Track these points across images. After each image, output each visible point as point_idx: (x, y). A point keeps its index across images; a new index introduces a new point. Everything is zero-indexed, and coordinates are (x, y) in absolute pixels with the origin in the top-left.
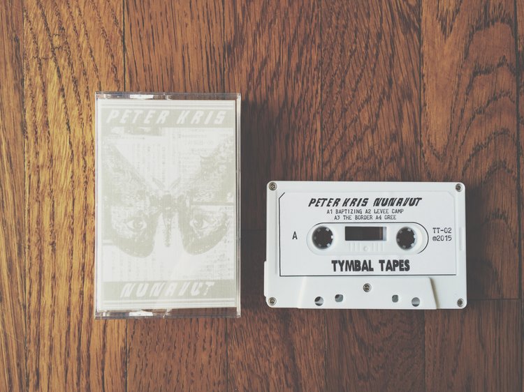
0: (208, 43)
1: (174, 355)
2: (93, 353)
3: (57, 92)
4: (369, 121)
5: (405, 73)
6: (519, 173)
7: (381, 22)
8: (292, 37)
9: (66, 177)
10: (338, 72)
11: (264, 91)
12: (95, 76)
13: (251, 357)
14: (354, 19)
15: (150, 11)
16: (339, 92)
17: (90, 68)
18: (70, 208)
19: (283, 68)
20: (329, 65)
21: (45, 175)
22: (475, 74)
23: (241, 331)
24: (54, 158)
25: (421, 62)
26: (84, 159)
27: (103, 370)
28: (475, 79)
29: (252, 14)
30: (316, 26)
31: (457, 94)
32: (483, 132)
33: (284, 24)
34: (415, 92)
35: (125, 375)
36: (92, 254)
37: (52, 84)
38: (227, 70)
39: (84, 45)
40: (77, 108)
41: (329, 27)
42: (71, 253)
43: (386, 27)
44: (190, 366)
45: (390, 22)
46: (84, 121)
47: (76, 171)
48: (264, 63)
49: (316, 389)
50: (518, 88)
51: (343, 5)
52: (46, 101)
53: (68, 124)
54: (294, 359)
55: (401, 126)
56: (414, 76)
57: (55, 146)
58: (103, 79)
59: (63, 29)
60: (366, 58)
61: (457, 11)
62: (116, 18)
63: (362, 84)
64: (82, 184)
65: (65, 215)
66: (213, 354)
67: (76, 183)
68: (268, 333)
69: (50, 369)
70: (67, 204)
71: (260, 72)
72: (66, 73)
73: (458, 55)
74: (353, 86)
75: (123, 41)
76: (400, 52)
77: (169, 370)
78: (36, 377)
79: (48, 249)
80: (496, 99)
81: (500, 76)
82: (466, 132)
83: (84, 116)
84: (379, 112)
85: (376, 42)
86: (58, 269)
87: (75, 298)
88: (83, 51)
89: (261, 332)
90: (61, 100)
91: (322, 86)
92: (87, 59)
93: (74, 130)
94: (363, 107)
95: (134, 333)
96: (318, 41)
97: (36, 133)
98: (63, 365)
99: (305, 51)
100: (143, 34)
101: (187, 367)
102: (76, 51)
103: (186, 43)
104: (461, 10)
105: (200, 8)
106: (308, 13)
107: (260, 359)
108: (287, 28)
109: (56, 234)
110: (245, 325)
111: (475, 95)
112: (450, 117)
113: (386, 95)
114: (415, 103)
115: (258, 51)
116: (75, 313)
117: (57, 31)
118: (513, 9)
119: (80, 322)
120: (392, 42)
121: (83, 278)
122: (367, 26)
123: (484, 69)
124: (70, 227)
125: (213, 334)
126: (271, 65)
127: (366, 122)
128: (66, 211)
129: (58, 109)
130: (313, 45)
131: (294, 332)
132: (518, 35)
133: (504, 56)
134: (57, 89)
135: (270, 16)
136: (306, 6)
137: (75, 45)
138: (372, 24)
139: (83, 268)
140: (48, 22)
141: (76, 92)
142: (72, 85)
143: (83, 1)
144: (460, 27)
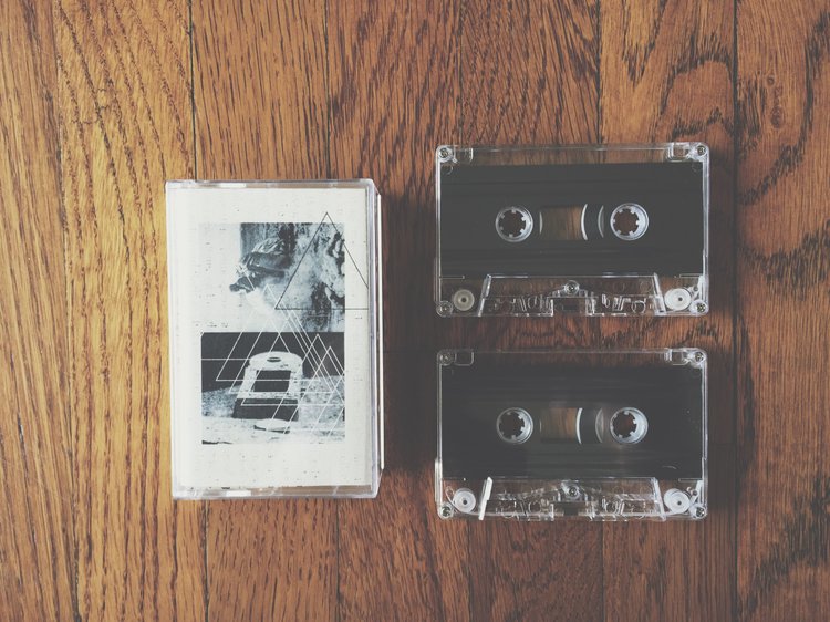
0: (306, 99)
1: (267, 517)
2: (160, 515)
3: (105, 168)
5: (577, 134)
6: (735, 272)
7: (544, 66)
8: (421, 87)
9: (120, 283)
10: (484, 135)
11: (383, 163)
12: (156, 146)
13: (370, 520)
14: (506, 61)
15: (227, 55)
17: (148, 136)
18: (126, 324)
19: (409, 132)
20: (472, 126)
21: (92, 280)
22: (675, 135)
24: (103, 257)
25: (600, 120)
27: (175, 537)
29: (367, 57)
30: (453, 72)
33: (410, 70)
35: (204, 543)
36: (156, 385)
37: (98, 158)
38: (332, 135)
39: (140, 104)
40: (132, 190)
41: (472, 73)
42: (129, 384)
43: (550, 71)
44: (289, 533)
45: (557, 63)
46: (143, 207)
47: (134, 275)
48: (384, 124)
49: (456, 562)
52: (91, 181)
53: (120, 211)
54: (426, 523)
56: (589, 139)
57: (104, 241)
58: (166, 150)
59: (111, 81)
60: (523, 116)
61: (652, 46)
62: (181, 66)
64: (142, 292)
65: (121, 333)
66: (319, 517)
67: (134, 291)
68: (392, 489)
69: (105, 536)
70: (123, 318)
71: (377, 137)
72: (116, 142)
73: (652, 109)
75: (192, 97)
76: (571, 106)
77: (261, 536)
78: (87, 547)
79: (98, 378)
83: (142, 200)
85: (537, 92)
86: (113, 404)
87: (136, 443)
88: (138, 112)
89: (383, 488)
90: (111, 179)
92: (144, 123)
93: (130, 220)
96: (457, 92)
97: (79, 223)
98: (122, 530)
99: (439, 107)
100: (219, 86)
101: (284, 534)
102: (129, 111)
103: (277, 98)
104: (656, 45)
105: (295, 50)
106: (442, 53)
107: (381, 524)
108: (414, 76)
109: (109, 359)
115: (375, 108)
116: (136, 462)
117: (102, 85)
118: (732, 41)
119: (143, 475)
120: (560, 93)
121: (146, 417)
122: (524, 69)
123: (687, 128)
124: (127, 349)
126: (393, 127)
128: (121, 328)
129: (107, 192)
130: (451, 98)
131: (426, 487)
132: (738, 78)
133: (718, 109)
134: (105, 163)
135: (391, 60)
136: (440, 44)
137: (128, 104)
138: (531, 68)
139: (146, 404)
140: (91, 72)
141: (130, 168)
142: (125, 159)
143: (137, 42)
144: (656, 68)
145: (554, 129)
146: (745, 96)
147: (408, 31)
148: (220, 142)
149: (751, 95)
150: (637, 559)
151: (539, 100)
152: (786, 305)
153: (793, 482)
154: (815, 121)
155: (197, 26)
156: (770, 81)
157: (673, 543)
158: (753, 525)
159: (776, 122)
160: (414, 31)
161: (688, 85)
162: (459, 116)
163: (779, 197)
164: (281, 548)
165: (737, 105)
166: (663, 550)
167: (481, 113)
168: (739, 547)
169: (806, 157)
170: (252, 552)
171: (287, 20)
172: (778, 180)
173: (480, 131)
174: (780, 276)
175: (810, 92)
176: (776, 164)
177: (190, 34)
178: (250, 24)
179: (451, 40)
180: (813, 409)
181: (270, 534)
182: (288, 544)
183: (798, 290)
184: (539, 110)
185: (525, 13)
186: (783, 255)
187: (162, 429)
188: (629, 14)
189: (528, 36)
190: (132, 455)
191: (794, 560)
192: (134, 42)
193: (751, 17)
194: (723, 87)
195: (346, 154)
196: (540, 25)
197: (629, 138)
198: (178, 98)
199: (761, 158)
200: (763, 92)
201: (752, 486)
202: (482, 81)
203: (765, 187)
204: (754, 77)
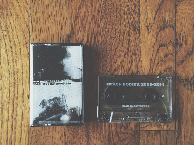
0: (61, 34)
3: (5, 52)
4: (120, 63)
5: (134, 46)
6: (175, 84)
7: (125, 27)
8: (92, 32)
9: (7, 83)
10: (109, 45)
12: (19, 46)
14: (115, 26)
15: (40, 22)
16: (109, 53)
17: (17, 43)
18: (8, 95)
19: (89, 43)
20: (106, 43)
22: (160, 47)
23: (71, 141)
24: (3, 76)
25: (140, 42)
26: (14, 76)
28: (160, 48)
29: (78, 24)
30: (101, 28)
31: (153, 54)
32: (162, 68)
33: (89, 28)
34: (137, 53)
36: (16, 112)
37: (3, 49)
39: (15, 34)
40: (12, 58)
41: (106, 29)
42: (8, 111)
43: (127, 29)
45: (128, 27)
46: (14, 62)
47: (11, 81)
48: (82, 41)
50: (176, 52)
51: (111, 21)
53: (8, 63)
55: (132, 65)
56: (137, 47)
57: (3, 71)
58: (22, 47)
59: (7, 28)
60: (119, 41)
61: (153, 23)
62: (27, 25)
63: (118, 50)
64: (13, 86)
65: (7, 97)
67: (11, 86)
68: (82, 142)
70: (7, 93)
72: (8, 45)
73: (153, 39)
74: (114, 50)
75: (30, 33)
76: (132, 38)
80: (167, 56)
81: (169, 48)
82: (156, 68)
83: (14, 61)
84: (124, 60)
85: (123, 34)
86: (4, 117)
87: (10, 128)
88: (14, 37)
89: (79, 142)
90: (6, 54)
91: (103, 50)
92: (16, 39)
93: (11, 66)
94: (118, 58)
95: (31, 142)
96: (102, 34)
99: (97, 38)
100: (37, 30)
102: (12, 36)
103: (53, 34)
104: (155, 23)
105: (58, 21)
106: (98, 23)
108: (90, 29)
109: (3, 104)
110: (73, 139)
111: (159, 54)
112: (150, 62)
113: (126, 54)
114: (137, 57)
115: (80, 37)
116: (10, 134)
117: (5, 29)
118: (174, 23)
119: (11, 137)
120: (129, 35)
121: (13, 121)
122: (120, 28)
123: (163, 45)
124: (8, 102)
125: (61, 142)
126: (84, 42)
127: (119, 64)
128: (7, 96)
129: (5, 58)
130: (100, 35)
131: (91, 142)
132: (176, 32)
133: (171, 40)
134: (4, 50)
135: (84, 25)
136: (97, 21)
137: (12, 34)
138: (122, 28)
139: (13, 117)
140: (2, 26)
141: (11, 52)
142: (10, 49)
143: (15, 18)
144: (154, 29)
145: (128, 45)
146: (178, 37)
147: (89, 17)
149: (179, 37)
151: (124, 37)
152: (189, 93)
153: (191, 141)
155: (32, 14)
156: (185, 33)
159: (186, 44)
160: (91, 17)
161: (163, 34)
162: (102, 40)
163: (187, 64)
165: (176, 39)
167: (108, 39)
171: (56, 14)
172: (187, 59)
173: (108, 44)
174: (187, 85)
176: (186, 55)
177: (30, 16)
178: (46, 14)
179: (100, 20)
183: (192, 89)
184: (123, 39)
185: (120, 14)
186: (188, 79)
187: (17, 125)
188: (147, 15)
189: (121, 20)
190: (8, 132)
192: (14, 18)
193: (179, 16)
194: (172, 34)
196: (124, 17)
197: (147, 47)
198: (26, 33)
199: (182, 53)
200: (182, 36)
201: (180, 142)
202: (109, 31)
203: (183, 61)
204: (180, 32)
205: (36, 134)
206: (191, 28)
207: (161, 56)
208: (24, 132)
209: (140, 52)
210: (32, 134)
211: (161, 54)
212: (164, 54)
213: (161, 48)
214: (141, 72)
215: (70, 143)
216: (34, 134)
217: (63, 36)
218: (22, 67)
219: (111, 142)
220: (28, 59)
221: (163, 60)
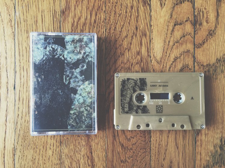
145: (136, 23)
146: (197, 13)
148: (24, 23)
149: (199, 13)
150: (163, 165)
151: (131, 13)
152: (211, 81)
153: (214, 140)
154: (220, 22)
156: (205, 9)
157: (174, 160)
158: (201, 153)
159: (207, 22)
161: (179, 9)
162: (105, 17)
163: (208, 46)
164: (41, 162)
165: (195, 16)
166: (171, 162)
167: (112, 16)
168: (196, 161)
169: (217, 33)
170: (31, 163)
172: (208, 41)
173: (111, 22)
174: (209, 72)
175: (218, 12)
176: (207, 35)
180: (220, 115)
181: (37, 158)
182: (44, 161)
183: (214, 76)
184: (131, 16)
186: (210, 65)
191: (214, 166)
194: (190, 10)
195: (66, 28)
197: (160, 26)
198: (10, 8)
199: (202, 33)
200: (203, 12)
201: (200, 141)
202: (112, 6)
203: (204, 43)
204: (200, 7)
205: (24, 132)
206: (214, 2)
207: (177, 37)
208: (10, 130)
209: (151, 32)
210: (18, 132)
211: (177, 35)
212: (181, 34)
213: (177, 26)
214: (153, 56)
215: (66, 142)
216: (22, 132)
217: (56, 12)
218: (6, 50)
219: (116, 141)
220: (13, 40)
221: (179, 42)
